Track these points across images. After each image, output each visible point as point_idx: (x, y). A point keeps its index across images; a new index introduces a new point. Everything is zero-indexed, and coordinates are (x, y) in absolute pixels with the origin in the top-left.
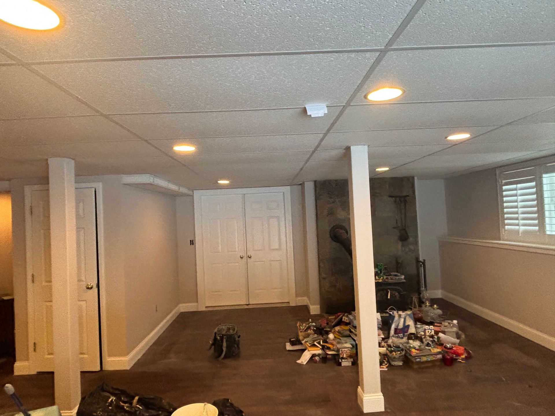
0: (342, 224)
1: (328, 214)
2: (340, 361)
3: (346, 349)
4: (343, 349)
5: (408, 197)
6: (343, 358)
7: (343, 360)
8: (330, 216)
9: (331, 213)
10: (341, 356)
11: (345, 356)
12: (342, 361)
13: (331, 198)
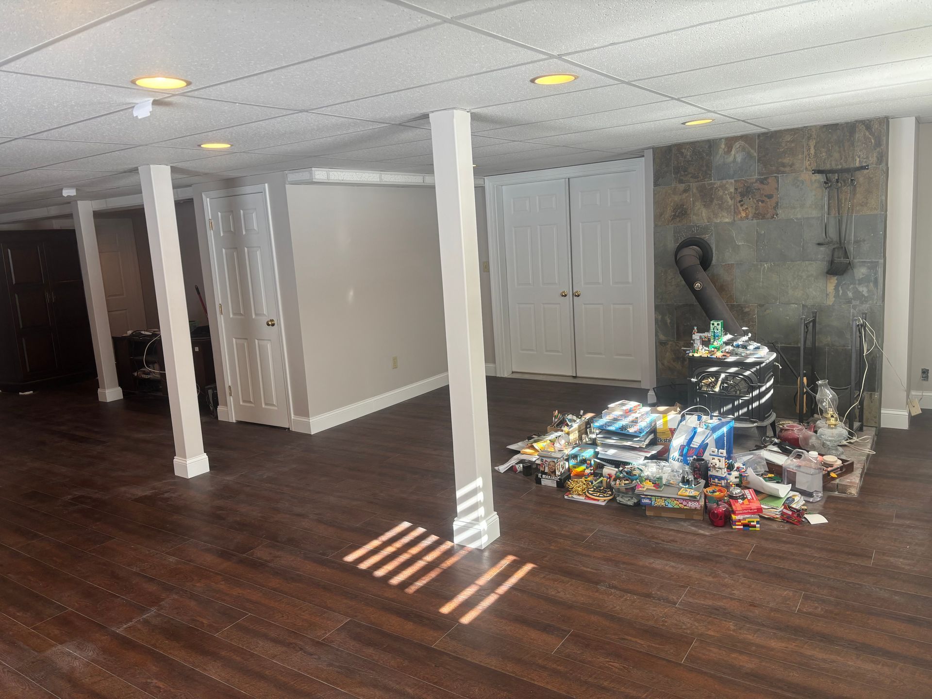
0: (703, 237)
1: (674, 215)
2: (540, 475)
3: (549, 460)
4: (544, 459)
5: (866, 171)
6: (543, 473)
7: (544, 476)
8: (678, 219)
9: (681, 212)
10: (542, 469)
11: (546, 470)
12: (541, 476)
13: (681, 182)
